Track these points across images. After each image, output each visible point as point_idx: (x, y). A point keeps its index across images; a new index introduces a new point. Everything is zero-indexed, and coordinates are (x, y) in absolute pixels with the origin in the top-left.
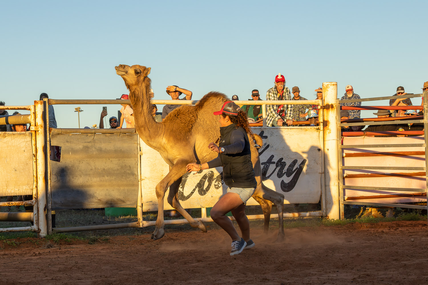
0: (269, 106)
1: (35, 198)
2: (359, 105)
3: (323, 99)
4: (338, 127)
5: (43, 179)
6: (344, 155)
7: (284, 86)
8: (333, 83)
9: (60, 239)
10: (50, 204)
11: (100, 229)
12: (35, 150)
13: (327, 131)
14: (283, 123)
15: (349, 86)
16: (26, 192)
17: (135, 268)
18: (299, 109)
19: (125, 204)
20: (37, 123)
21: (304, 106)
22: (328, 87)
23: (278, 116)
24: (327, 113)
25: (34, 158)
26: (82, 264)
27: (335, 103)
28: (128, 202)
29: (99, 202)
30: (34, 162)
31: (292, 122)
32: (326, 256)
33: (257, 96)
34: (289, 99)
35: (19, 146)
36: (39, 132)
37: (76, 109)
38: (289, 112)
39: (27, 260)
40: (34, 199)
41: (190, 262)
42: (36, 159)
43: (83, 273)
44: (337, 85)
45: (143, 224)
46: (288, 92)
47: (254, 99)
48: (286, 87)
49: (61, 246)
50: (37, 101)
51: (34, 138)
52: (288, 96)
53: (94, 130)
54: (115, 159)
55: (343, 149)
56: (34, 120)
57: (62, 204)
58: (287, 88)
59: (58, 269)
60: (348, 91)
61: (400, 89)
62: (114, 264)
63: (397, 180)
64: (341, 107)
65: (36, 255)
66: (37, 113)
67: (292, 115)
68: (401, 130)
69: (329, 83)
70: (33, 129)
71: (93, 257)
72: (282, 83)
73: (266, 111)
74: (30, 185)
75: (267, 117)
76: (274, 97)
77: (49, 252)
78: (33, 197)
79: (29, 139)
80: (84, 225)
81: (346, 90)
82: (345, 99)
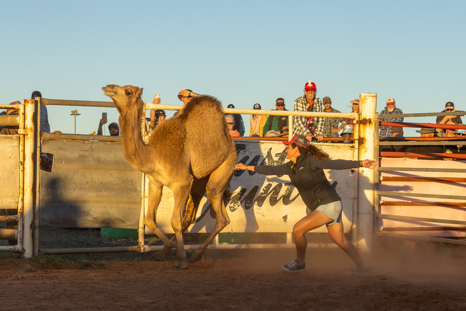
0: (297, 118)
1: (21, 213)
2: (401, 121)
3: (360, 112)
4: (376, 146)
5: (31, 191)
6: (382, 178)
7: (315, 95)
8: (371, 95)
9: (48, 262)
10: (38, 221)
11: (94, 253)
12: (23, 157)
13: (362, 149)
14: (313, 138)
15: (391, 99)
16: (10, 205)
17: (133, 299)
18: (331, 123)
19: (124, 224)
20: (27, 126)
21: (337, 120)
22: (366, 99)
23: (306, 129)
24: (364, 129)
25: (21, 166)
26: (72, 292)
27: (374, 118)
28: (128, 223)
29: (94, 221)
30: (21, 172)
31: (322, 137)
32: (356, 295)
33: (282, 105)
34: (320, 111)
35: (4, 151)
36: (28, 136)
37: (72, 112)
38: (319, 126)
39: (8, 284)
40: (19, 214)
41: (197, 294)
42: (24, 168)
43: (73, 302)
44: (376, 96)
45: (144, 249)
46: (319, 103)
47: (278, 109)
48: (317, 97)
49: (48, 269)
50: (28, 100)
51: (22, 142)
52: (320, 108)
53: (92, 136)
54: (115, 172)
55: (380, 172)
56: (23, 121)
57: (52, 221)
58: (318, 99)
59: (43, 297)
60: (389, 104)
61: (449, 105)
62: (109, 294)
63: (441, 210)
64: (380, 122)
65: (18, 279)
66: (27, 114)
67: (323, 130)
68: (448, 152)
69: (368, 94)
70: (21, 133)
71: (84, 285)
72: (312, 92)
73: (294, 123)
74: (15, 198)
75: (294, 131)
76: (303, 107)
77: (34, 276)
78: (18, 212)
79: (16, 143)
80: (75, 247)
81: (387, 103)
82: (384, 114)
